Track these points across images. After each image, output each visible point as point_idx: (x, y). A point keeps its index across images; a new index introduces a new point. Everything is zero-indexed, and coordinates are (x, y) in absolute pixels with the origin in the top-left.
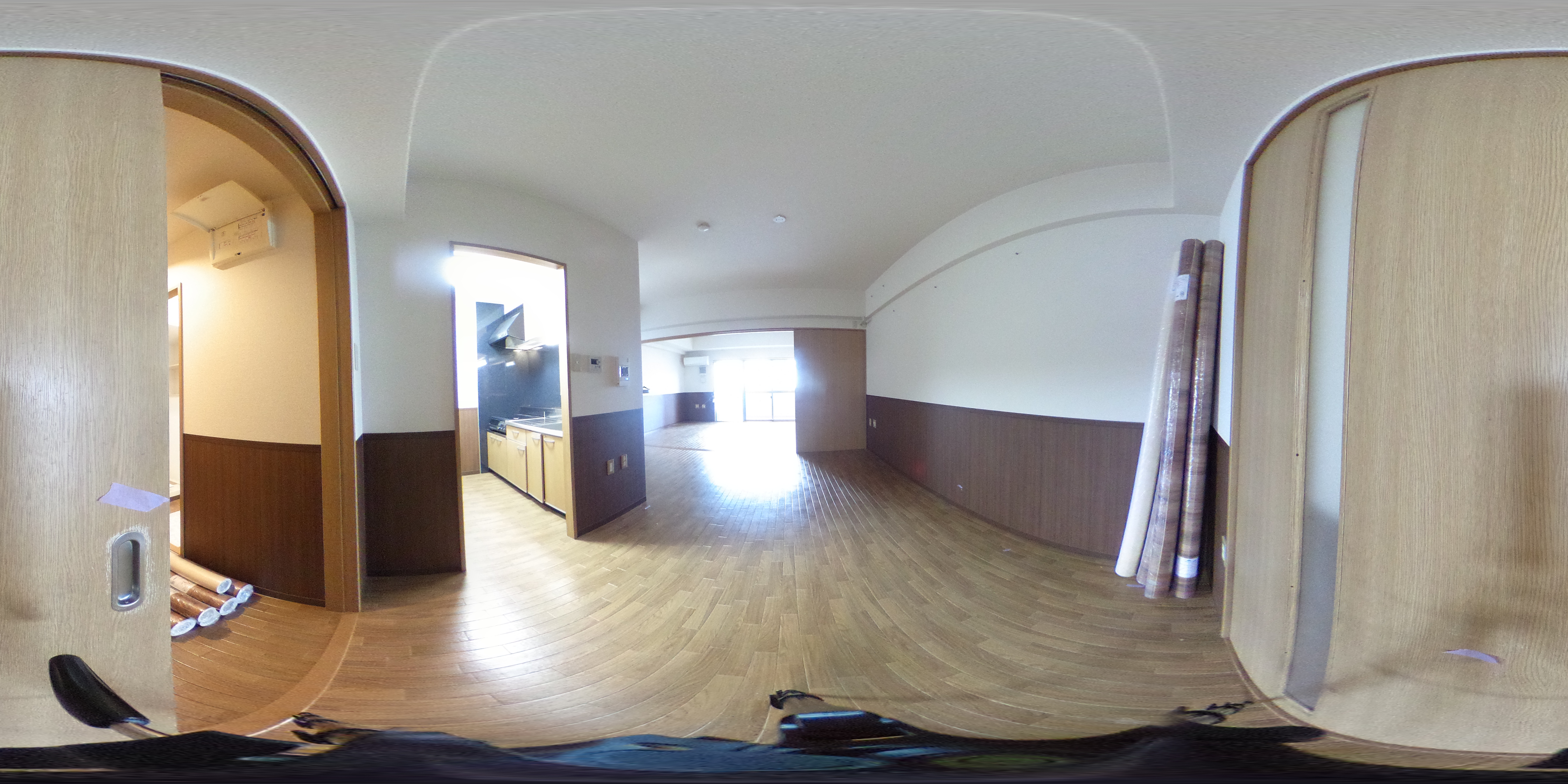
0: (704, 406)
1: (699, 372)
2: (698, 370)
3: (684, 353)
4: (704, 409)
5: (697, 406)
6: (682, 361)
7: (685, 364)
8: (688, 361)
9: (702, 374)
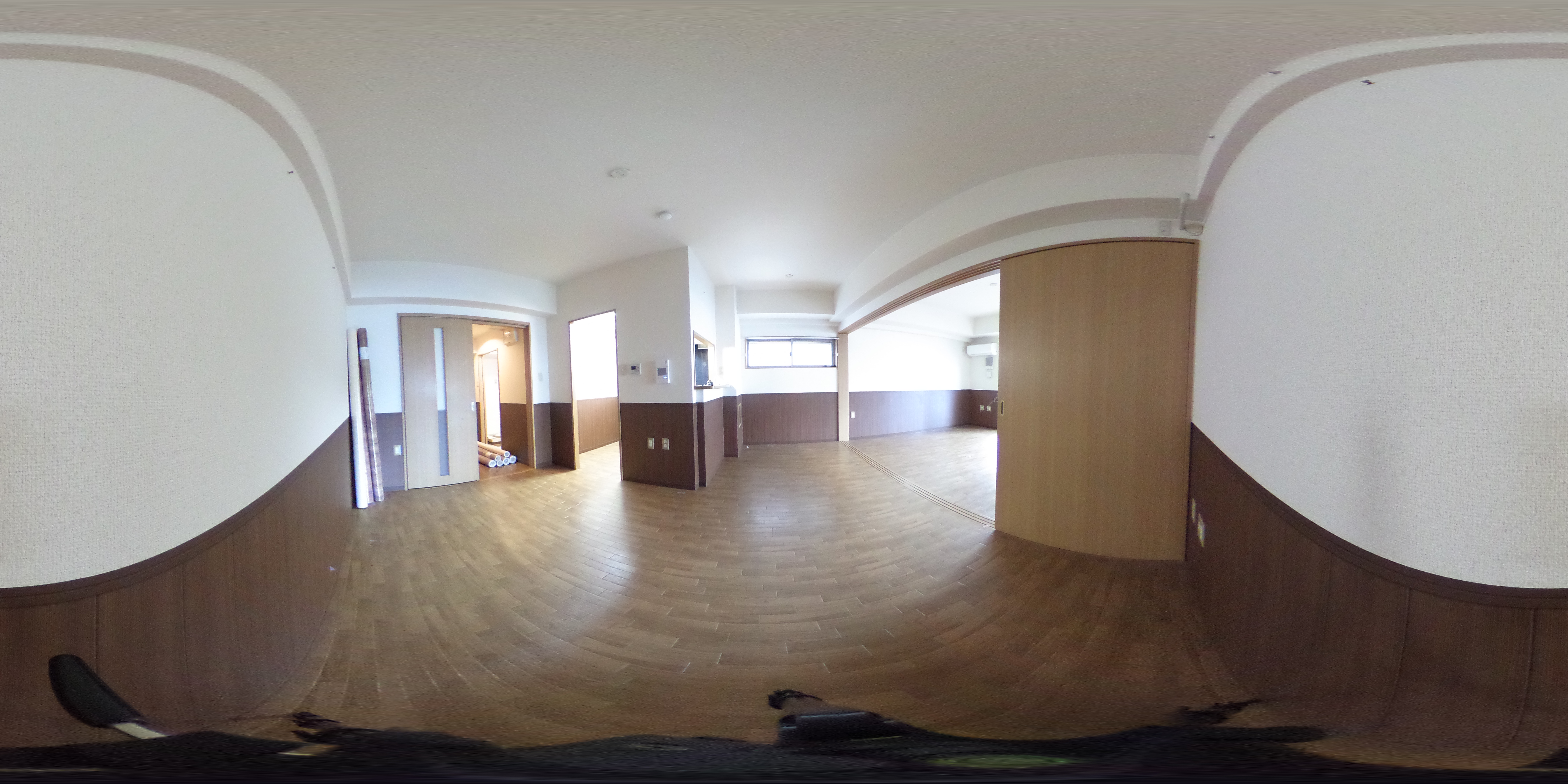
0: (989, 409)
1: (985, 364)
2: (984, 362)
3: (967, 341)
4: (989, 412)
5: (982, 408)
6: (965, 350)
7: (968, 353)
8: (973, 350)
9: (989, 367)
